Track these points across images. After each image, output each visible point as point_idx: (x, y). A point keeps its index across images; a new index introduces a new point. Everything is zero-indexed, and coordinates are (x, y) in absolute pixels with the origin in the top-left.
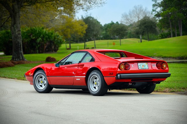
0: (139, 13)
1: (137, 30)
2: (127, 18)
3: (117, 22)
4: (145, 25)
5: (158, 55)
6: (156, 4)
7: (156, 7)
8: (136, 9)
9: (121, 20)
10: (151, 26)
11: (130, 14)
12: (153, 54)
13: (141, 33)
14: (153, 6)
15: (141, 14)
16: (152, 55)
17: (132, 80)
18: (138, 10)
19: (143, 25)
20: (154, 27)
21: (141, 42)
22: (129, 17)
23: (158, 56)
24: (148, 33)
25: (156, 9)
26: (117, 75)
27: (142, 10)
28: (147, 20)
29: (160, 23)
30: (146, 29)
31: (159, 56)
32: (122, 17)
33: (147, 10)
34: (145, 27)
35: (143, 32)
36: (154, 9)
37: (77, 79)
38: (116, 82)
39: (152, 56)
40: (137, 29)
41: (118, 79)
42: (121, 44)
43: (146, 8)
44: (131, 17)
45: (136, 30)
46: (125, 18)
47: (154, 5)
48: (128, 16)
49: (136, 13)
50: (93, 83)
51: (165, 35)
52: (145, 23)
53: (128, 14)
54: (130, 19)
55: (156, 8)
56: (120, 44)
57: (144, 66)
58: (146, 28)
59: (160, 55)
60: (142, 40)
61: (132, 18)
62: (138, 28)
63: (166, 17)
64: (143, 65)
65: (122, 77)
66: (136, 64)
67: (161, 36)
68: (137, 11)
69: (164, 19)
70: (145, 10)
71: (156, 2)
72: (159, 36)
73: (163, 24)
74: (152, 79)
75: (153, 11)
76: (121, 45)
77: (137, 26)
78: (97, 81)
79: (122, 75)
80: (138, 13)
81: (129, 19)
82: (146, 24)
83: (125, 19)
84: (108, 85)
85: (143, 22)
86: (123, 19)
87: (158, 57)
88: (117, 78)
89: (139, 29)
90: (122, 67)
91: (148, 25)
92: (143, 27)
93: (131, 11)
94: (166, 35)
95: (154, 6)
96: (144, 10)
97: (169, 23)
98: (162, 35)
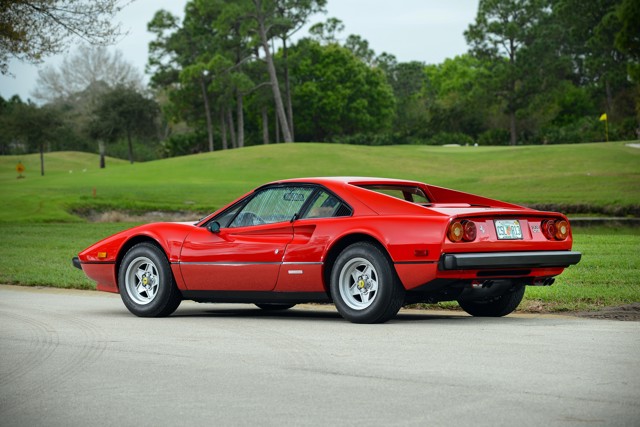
0: (95, 70)
1: (94, 125)
2: (55, 84)
3: (16, 97)
4: (121, 109)
5: (200, 206)
6: (160, 40)
7: (161, 51)
8: (86, 56)
9: (37, 90)
10: (141, 113)
11: (64, 72)
12: (181, 203)
13: (107, 133)
14: (151, 48)
15: (103, 72)
16: (180, 205)
17: (479, 274)
18: (93, 59)
19: (114, 107)
20: (150, 116)
21: (103, 165)
22: (62, 82)
23: (198, 209)
24: (129, 136)
25: (159, 58)
26: (442, 258)
27: (106, 61)
28: (126, 93)
29: (173, 105)
30: (123, 120)
31: (202, 209)
32: (38, 81)
33: (123, 59)
34: (121, 114)
35: (116, 131)
36: (155, 56)
37: (290, 272)
38: (436, 279)
39: (179, 208)
40: (94, 121)
41: (445, 269)
42: (45, 170)
43: (117, 52)
44: (69, 82)
45: (91, 123)
46: (49, 85)
47: (153, 46)
48: (58, 76)
49: (84, 70)
50: (352, 282)
51: (183, 142)
52: (121, 102)
53: (58, 71)
54: (66, 87)
55: (162, 55)
56: (40, 169)
57: (510, 230)
58: (125, 117)
59: (204, 206)
60: (107, 158)
61: (74, 84)
62: (96, 117)
63: (192, 84)
64: (508, 228)
65: (459, 263)
66: (489, 222)
67: (169, 144)
68: (90, 62)
69: (187, 88)
70: (116, 58)
71: (160, 36)
72: (164, 144)
73: (182, 105)
74: (529, 272)
75: (152, 62)
76: (43, 174)
77: (94, 112)
78: (364, 278)
79: (458, 256)
80: (92, 69)
81: (62, 87)
82: (125, 106)
83: (49, 88)
84: (407, 288)
85: (115, 99)
86: (42, 86)
87: (201, 214)
88: (441, 268)
89: (102, 121)
90: (457, 232)
91: (130, 108)
92: (114, 114)
93: (69, 60)
94: (187, 142)
95: (155, 49)
96: (111, 61)
97: (203, 104)
98: (175, 143)
